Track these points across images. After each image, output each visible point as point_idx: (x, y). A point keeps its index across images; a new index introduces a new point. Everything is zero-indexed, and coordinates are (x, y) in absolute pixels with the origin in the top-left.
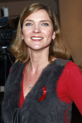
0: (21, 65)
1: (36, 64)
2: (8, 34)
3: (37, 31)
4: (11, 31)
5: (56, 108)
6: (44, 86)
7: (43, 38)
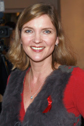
0: (20, 74)
1: (38, 73)
2: (3, 32)
3: (37, 42)
4: (7, 29)
5: (63, 121)
6: (49, 96)
7: (45, 47)
